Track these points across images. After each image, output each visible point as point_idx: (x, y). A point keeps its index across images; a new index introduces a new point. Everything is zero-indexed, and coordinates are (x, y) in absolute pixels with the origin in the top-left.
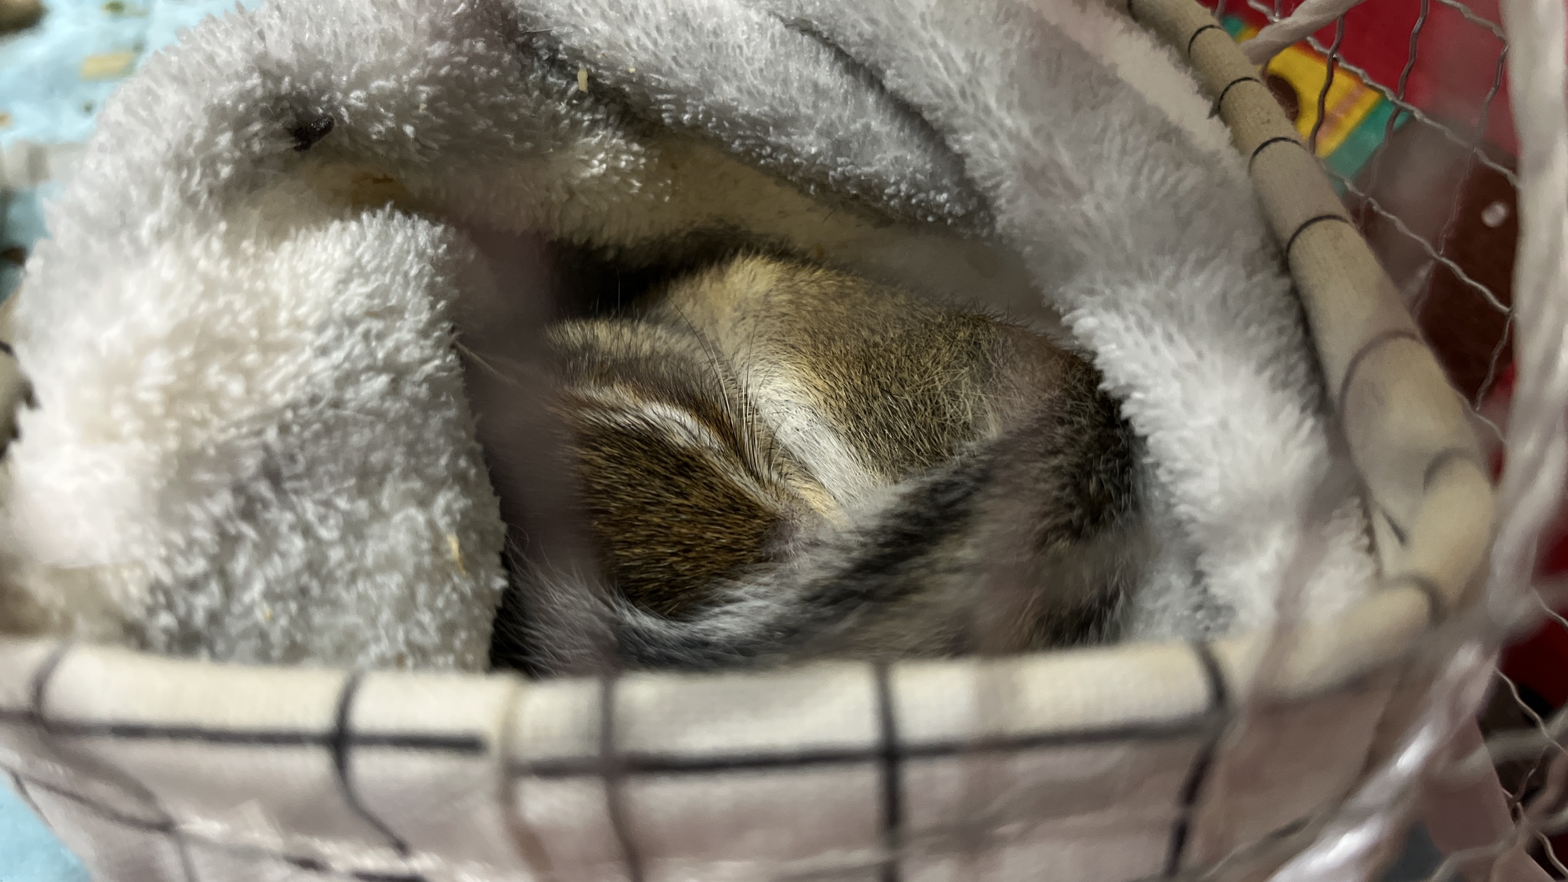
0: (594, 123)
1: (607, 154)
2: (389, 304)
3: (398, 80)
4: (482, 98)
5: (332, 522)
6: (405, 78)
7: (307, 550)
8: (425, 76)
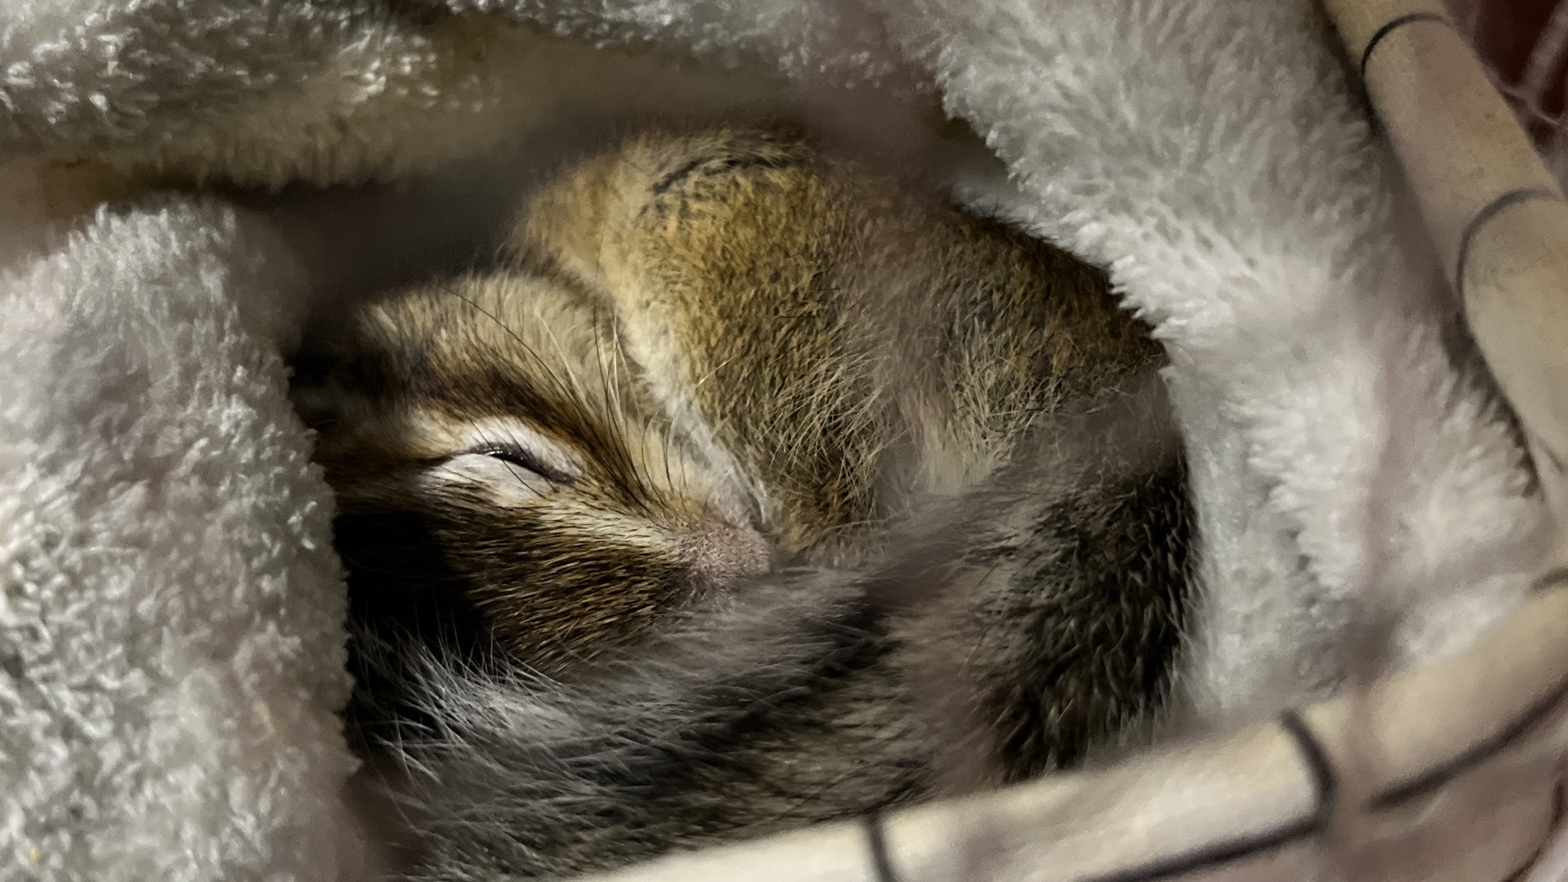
0: (355, 22)
1: (383, 61)
2: (129, 372)
3: (71, 37)
4: (194, 28)
5: (99, 710)
6: (79, 30)
7: (73, 758)
8: (108, 19)
